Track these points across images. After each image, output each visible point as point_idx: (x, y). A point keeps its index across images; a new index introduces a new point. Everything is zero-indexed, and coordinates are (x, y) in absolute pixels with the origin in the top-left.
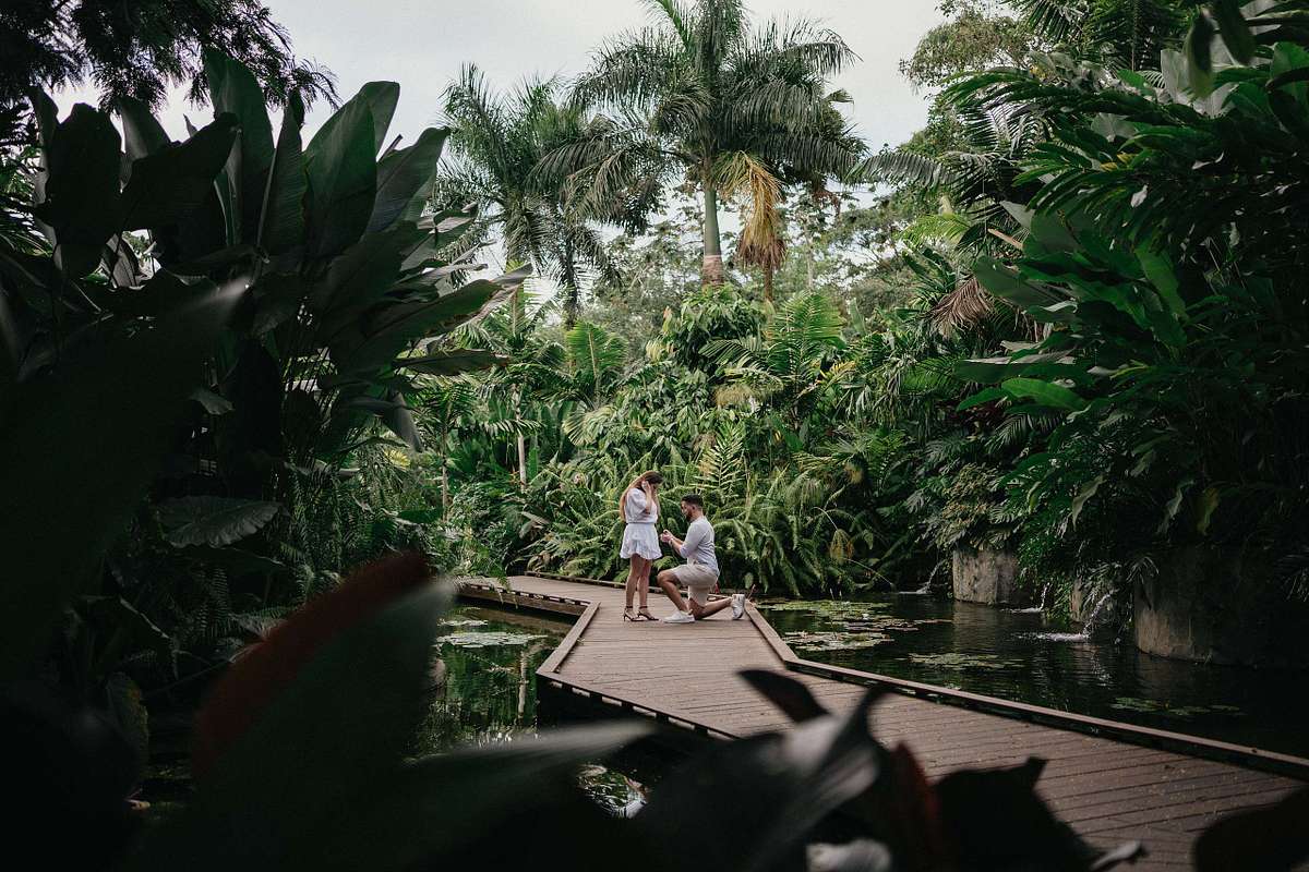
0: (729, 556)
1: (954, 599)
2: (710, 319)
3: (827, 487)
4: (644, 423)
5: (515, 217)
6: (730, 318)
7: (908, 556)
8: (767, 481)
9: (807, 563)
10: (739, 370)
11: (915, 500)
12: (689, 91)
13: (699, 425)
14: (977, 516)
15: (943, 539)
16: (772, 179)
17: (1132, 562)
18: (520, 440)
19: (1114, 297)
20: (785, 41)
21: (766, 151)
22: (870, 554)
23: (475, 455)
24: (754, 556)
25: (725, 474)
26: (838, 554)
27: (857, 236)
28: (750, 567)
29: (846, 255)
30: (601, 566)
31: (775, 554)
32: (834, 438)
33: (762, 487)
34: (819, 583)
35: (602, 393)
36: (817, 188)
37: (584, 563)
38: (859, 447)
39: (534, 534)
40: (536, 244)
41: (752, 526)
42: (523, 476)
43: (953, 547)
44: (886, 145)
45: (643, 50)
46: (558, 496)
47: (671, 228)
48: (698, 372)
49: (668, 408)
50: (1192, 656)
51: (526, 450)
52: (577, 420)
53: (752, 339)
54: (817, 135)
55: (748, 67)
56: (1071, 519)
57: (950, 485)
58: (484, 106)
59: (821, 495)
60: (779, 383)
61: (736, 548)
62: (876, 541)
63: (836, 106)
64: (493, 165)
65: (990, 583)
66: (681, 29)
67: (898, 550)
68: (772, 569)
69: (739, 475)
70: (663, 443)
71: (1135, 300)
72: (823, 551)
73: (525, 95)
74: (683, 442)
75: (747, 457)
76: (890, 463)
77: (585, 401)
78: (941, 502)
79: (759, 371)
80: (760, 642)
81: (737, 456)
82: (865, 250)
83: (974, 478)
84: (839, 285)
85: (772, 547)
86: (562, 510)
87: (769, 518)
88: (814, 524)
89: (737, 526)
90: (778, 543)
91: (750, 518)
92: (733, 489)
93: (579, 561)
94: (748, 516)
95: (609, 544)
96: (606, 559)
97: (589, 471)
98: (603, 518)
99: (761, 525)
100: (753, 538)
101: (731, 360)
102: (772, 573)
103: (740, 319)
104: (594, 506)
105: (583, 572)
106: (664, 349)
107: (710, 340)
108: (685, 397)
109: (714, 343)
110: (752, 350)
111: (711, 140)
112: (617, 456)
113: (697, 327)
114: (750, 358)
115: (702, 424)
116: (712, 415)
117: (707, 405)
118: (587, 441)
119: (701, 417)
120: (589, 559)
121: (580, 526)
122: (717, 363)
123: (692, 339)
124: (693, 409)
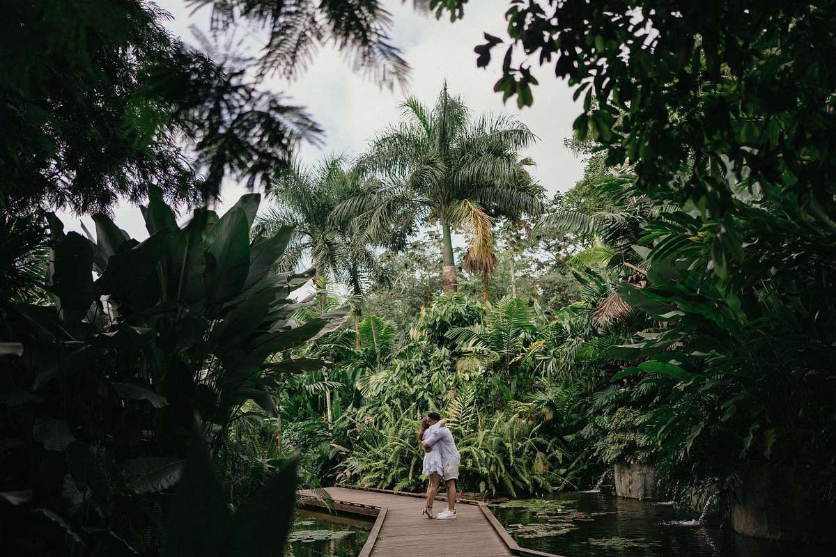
0: (468, 470)
1: (616, 495)
2: (450, 314)
3: (530, 423)
4: (410, 382)
5: (320, 245)
6: (463, 313)
7: (585, 467)
8: (491, 419)
9: (520, 474)
10: (470, 348)
11: (587, 431)
12: (431, 163)
13: (445, 384)
14: (628, 442)
15: (607, 457)
16: (486, 217)
17: (726, 476)
18: (328, 395)
19: (704, 311)
20: (491, 128)
21: (481, 199)
22: (560, 466)
23: (297, 404)
24: (485, 471)
25: (464, 417)
26: (539, 466)
27: (542, 244)
28: (483, 478)
29: (536, 256)
30: (385, 479)
31: (499, 469)
32: (534, 390)
33: (489, 424)
34: (528, 487)
35: (381, 363)
36: (514, 218)
37: (374, 478)
38: (550, 396)
39: (339, 457)
40: (334, 262)
41: (483, 451)
42: (330, 417)
43: (614, 462)
44: (559, 192)
45: (400, 137)
46: (355, 433)
47: (421, 245)
48: (444, 349)
49: (425, 373)
50: (768, 536)
51: (332, 399)
52: (365, 381)
53: (478, 326)
54: (513, 188)
55: (468, 146)
56: (686, 449)
57: (610, 422)
58: (298, 174)
59: (527, 429)
60: (497, 356)
61: (473, 466)
62: (564, 458)
63: (526, 168)
64: (304, 210)
65: (639, 485)
66: (425, 123)
67: (578, 463)
68: (497, 479)
69: (473, 417)
70: (423, 397)
71: (716, 311)
72: (530, 465)
73: (324, 166)
74: (436, 395)
75: (478, 405)
76: (571, 405)
77: (370, 367)
78: (605, 432)
79: (483, 348)
80: (493, 534)
81: (471, 404)
82: (548, 253)
83: (625, 417)
84: (531, 275)
85: (497, 464)
86: (358, 442)
87: (494, 446)
88: (523, 448)
89: (473, 450)
90: (500, 462)
91: (482, 446)
92: (470, 426)
93: (371, 477)
94: (480, 444)
95: (390, 465)
96: (389, 474)
97: (374, 415)
98: (387, 447)
99: (489, 450)
100: (484, 459)
101: (465, 341)
102: (498, 482)
103: (470, 314)
104: (379, 440)
105: (373, 484)
106: (421, 334)
107: (451, 328)
108: (436, 365)
109: (454, 329)
110: (478, 334)
111: (446, 193)
112: (393, 405)
113: (442, 320)
114: (477, 339)
115: (448, 383)
116: (454, 377)
117: (450, 371)
118: (373, 395)
119: (447, 379)
120: (378, 475)
121: (371, 453)
122: (456, 343)
123: (439, 327)
124: (442, 374)
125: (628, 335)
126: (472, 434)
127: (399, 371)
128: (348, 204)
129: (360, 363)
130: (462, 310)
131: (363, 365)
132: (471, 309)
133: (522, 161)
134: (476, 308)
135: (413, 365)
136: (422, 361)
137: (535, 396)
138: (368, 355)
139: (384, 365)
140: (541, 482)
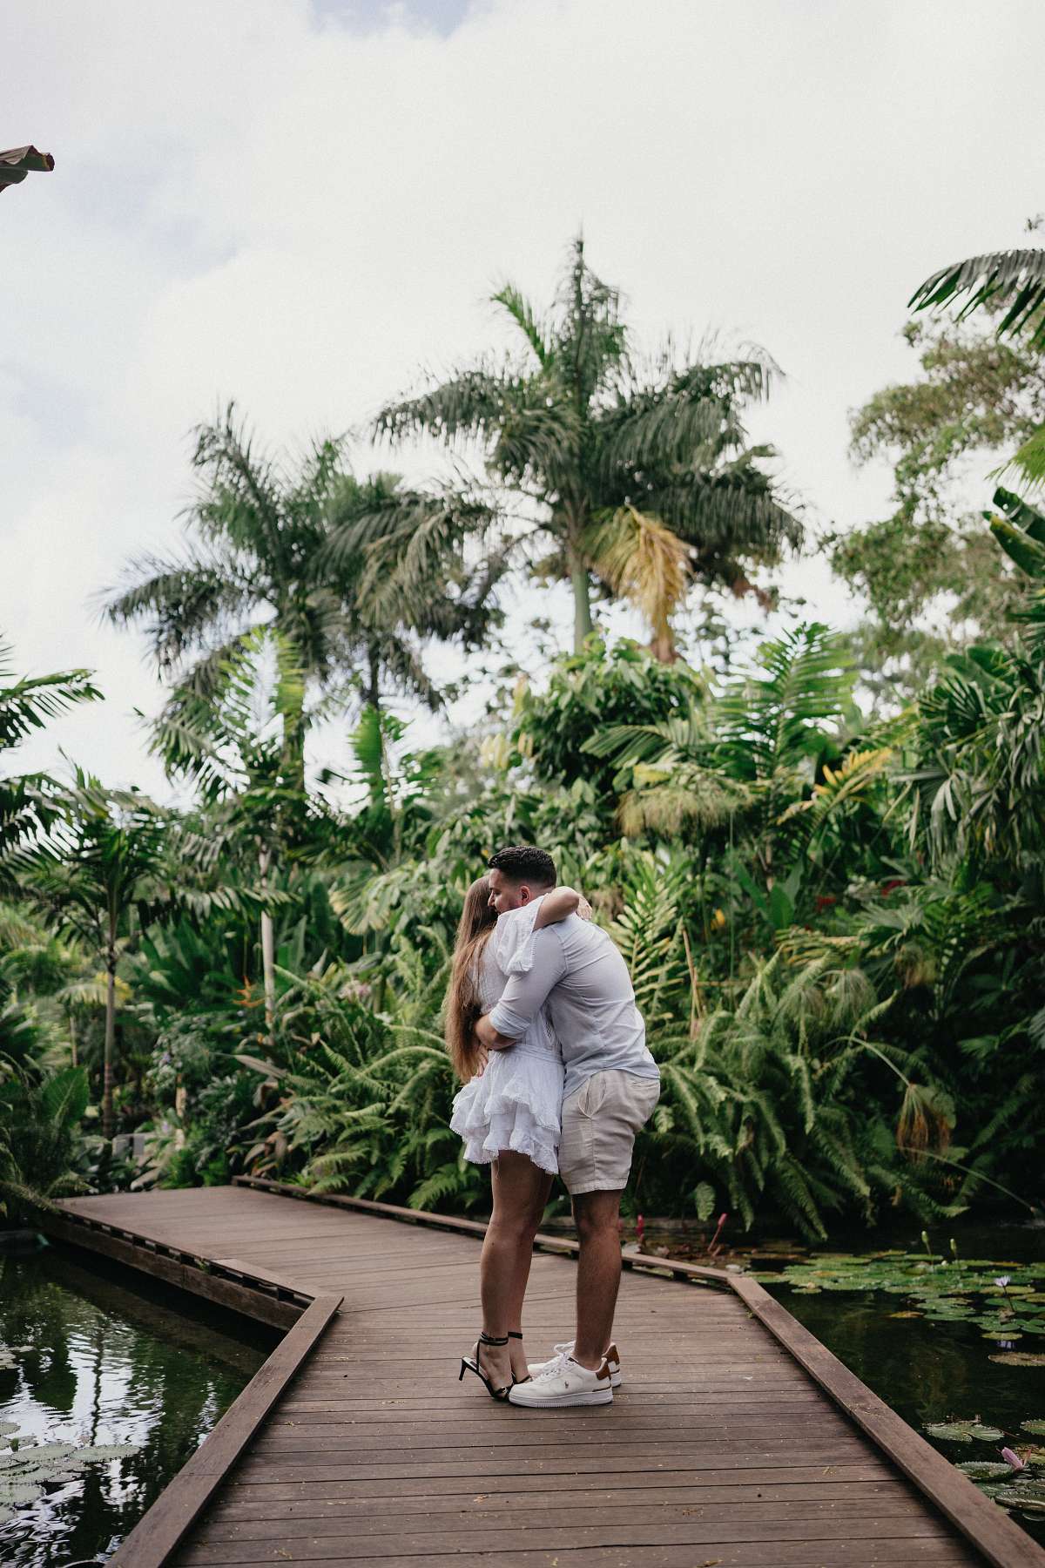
0: (660, 1146)
2: (600, 692)
6: (639, 686)
10: (664, 768)
18: (267, 934)
20: (688, 361)
21: (662, 508)
24: (719, 1146)
25: (642, 973)
28: (711, 1170)
30: (384, 1167)
31: (763, 1140)
33: (726, 996)
34: (859, 1204)
35: (404, 845)
37: (346, 1162)
38: (911, 916)
41: (712, 1081)
48: (580, 786)
53: (680, 725)
58: (248, 459)
60: (744, 794)
61: (675, 1130)
63: (761, 463)
64: (261, 549)
66: (537, 342)
68: (759, 1175)
69: (672, 973)
75: (689, 935)
77: (375, 859)
81: (667, 933)
85: (757, 1126)
87: (746, 1064)
88: (830, 1073)
90: (770, 1117)
91: (707, 1062)
92: (660, 1000)
93: (338, 1157)
94: (702, 1056)
95: (400, 1118)
96: (397, 1151)
97: (374, 976)
98: (391, 1064)
99: (730, 1076)
100: (716, 1107)
101: (643, 759)
102: (761, 1184)
103: (658, 690)
104: (372, 1039)
105: (343, 1183)
106: (513, 749)
107: (601, 726)
108: (555, 833)
109: (610, 731)
110: (682, 743)
111: (582, 499)
112: (426, 943)
113: (577, 705)
114: (678, 756)
115: (591, 878)
116: (610, 858)
117: (597, 846)
118: (374, 927)
119: (588, 865)
120: (360, 1153)
121: (341, 1082)
122: (618, 766)
123: (567, 726)
124: (571, 854)
126: (668, 1027)
127: (446, 852)
128: (358, 528)
129: (348, 848)
130: (634, 675)
131: (355, 852)
132: (661, 677)
133: (754, 448)
134: (674, 677)
135: (488, 832)
136: (514, 825)
137: (858, 920)
138: (369, 824)
139: (414, 850)
140: (894, 1189)
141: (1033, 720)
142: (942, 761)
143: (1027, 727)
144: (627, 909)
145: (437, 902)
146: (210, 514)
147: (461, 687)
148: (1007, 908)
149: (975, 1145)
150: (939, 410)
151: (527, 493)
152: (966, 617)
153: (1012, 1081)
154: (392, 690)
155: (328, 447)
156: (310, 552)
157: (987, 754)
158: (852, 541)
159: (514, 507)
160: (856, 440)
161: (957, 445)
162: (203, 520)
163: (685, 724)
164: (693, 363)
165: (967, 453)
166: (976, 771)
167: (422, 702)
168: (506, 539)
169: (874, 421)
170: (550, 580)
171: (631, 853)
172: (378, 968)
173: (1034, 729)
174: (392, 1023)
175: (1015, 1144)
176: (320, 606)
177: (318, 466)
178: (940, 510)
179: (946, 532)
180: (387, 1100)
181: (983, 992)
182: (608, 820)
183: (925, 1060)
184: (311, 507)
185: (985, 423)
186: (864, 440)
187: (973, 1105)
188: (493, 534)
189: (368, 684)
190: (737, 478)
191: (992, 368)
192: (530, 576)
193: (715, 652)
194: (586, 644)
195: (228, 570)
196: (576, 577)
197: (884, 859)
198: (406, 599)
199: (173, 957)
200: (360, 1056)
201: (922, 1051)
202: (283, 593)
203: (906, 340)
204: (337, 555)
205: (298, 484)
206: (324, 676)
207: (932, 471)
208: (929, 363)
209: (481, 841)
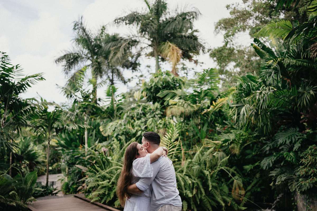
4: (133, 126)
6: (170, 82)
9: (216, 196)
10: (176, 100)
13: (157, 126)
25: (170, 149)
28: (187, 198)
30: (109, 194)
31: (199, 192)
35: (117, 115)
38: (233, 137)
41: (187, 177)
48: (156, 104)
49: (143, 120)
52: (105, 126)
53: (179, 91)
68: (198, 200)
69: (177, 150)
75: (182, 140)
77: (109, 118)
81: (177, 140)
85: (198, 188)
87: (195, 172)
88: (214, 173)
90: (201, 186)
92: (175, 156)
93: (98, 193)
94: (185, 171)
95: (113, 183)
96: (112, 191)
97: (108, 146)
98: (112, 170)
99: (191, 176)
100: (188, 184)
101: (171, 98)
102: (199, 203)
103: (175, 82)
104: (107, 164)
105: (99, 199)
106: (141, 95)
107: (162, 90)
108: (150, 115)
109: (164, 91)
110: (180, 95)
111: (158, 40)
112: (120, 140)
113: (156, 85)
114: (179, 98)
115: (159, 126)
116: (163, 122)
117: (160, 118)
118: (109, 134)
119: (158, 123)
120: (103, 192)
121: (99, 174)
122: (165, 100)
123: (154, 90)
124: (154, 120)
125: (307, 88)
126: (177, 163)
127: (126, 118)
128: (110, 44)
129: (104, 116)
130: (169, 79)
131: (106, 117)
132: (175, 79)
133: (194, 30)
134: (178, 79)
135: (135, 114)
136: (141, 112)
137: (220, 137)
138: (109, 111)
139: (119, 117)
140: (229, 202)
141: (265, 93)
142: (243, 102)
143: (264, 95)
144: (167, 134)
145: (123, 130)
146: (78, 40)
147: (131, 79)
148: (255, 135)
149: (247, 190)
150: (233, 24)
151: (146, 38)
152: (237, 67)
153: (255, 175)
154: (117, 79)
155: (103, 27)
156: (99, 49)
157: (254, 101)
158: (215, 51)
159: (143, 41)
160: (215, 30)
161: (237, 31)
162: (76, 42)
163: (181, 90)
164: (182, 11)
165: (239, 33)
166: (251, 104)
167: (123, 82)
168: (141, 48)
169: (219, 25)
170: (150, 57)
171: (168, 120)
172: (110, 145)
173: (266, 95)
174: (111, 160)
175: (256, 190)
176: (101, 61)
177: (101, 31)
178: (233, 44)
179: (234, 49)
180: (110, 179)
181: (249, 154)
182: (163, 112)
183: (235, 170)
184: (100, 40)
185: (243, 27)
186: (217, 30)
187: (245, 180)
188: (139, 47)
189: (111, 78)
190: (191, 37)
191: (245, 15)
192: (146, 56)
193: (185, 73)
194: (158, 71)
195: (81, 53)
196: (156, 57)
197: (224, 121)
198: (119, 60)
199: (66, 138)
200: (104, 168)
201: (234, 168)
202: (93, 58)
203: (227, 8)
204: (105, 50)
205: (97, 35)
206: (101, 77)
207: (232, 36)
208: (232, 13)
209: (134, 116)
